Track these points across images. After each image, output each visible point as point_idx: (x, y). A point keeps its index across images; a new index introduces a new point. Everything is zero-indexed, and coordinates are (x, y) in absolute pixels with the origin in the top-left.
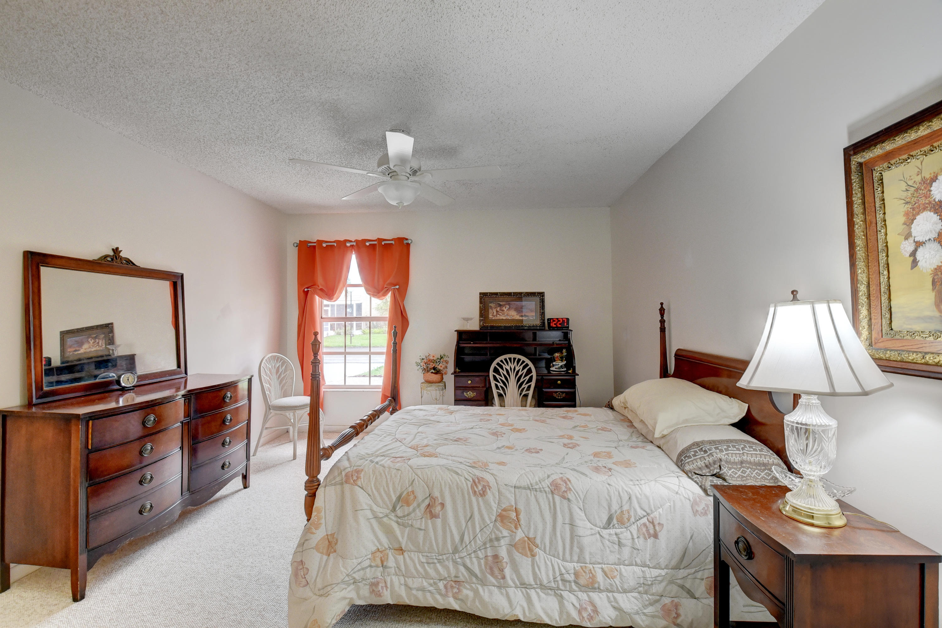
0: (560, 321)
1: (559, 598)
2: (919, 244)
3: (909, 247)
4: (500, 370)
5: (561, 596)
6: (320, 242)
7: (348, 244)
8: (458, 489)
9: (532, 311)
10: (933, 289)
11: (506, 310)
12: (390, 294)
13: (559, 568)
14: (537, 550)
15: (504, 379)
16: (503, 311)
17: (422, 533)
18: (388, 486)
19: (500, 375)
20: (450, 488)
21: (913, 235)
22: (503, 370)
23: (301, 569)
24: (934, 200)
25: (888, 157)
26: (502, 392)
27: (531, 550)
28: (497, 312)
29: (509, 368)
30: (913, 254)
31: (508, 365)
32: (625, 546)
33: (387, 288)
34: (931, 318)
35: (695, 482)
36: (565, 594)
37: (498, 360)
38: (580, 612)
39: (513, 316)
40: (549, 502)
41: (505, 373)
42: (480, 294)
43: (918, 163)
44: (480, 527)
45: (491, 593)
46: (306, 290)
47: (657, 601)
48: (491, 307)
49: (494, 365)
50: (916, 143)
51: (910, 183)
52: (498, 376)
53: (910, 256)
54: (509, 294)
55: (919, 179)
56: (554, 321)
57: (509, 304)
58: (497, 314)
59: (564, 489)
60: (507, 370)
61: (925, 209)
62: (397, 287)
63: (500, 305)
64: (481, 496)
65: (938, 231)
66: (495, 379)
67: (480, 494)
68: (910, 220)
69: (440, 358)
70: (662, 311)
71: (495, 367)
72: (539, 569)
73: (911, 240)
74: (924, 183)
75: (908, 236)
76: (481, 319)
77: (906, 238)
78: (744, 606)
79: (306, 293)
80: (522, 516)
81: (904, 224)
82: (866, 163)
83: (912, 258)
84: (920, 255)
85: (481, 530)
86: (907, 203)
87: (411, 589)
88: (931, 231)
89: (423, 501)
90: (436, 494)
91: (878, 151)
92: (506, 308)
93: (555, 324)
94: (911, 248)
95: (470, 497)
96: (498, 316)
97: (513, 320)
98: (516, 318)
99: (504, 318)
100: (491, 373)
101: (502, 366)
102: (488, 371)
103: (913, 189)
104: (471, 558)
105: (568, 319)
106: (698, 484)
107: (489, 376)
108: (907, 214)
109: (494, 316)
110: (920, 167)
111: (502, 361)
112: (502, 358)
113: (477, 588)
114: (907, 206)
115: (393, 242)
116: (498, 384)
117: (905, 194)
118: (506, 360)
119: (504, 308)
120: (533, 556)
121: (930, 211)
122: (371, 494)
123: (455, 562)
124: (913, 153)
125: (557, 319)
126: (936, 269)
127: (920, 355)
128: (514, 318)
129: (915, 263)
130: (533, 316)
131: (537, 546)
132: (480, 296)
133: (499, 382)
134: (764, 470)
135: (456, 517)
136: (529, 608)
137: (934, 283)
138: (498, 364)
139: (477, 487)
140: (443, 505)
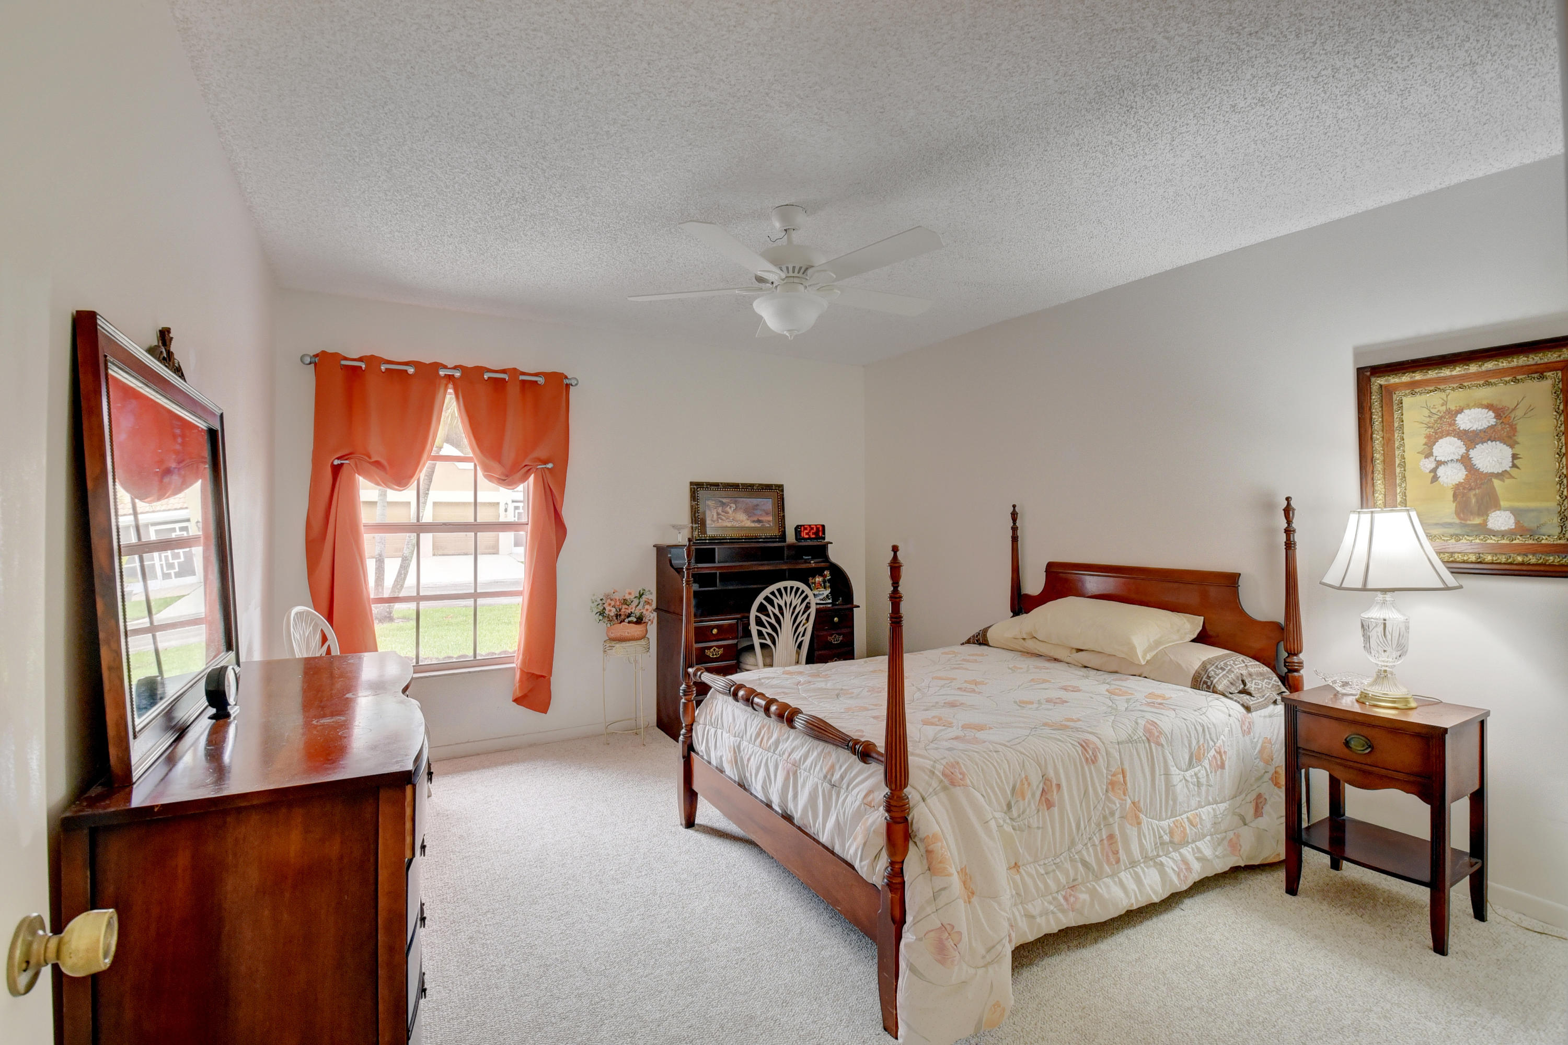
0: (812, 529)
1: (1158, 867)
2: (1439, 463)
3: (1429, 464)
4: (769, 607)
5: (1162, 864)
6: (372, 360)
7: (442, 373)
8: (1070, 760)
9: (767, 514)
10: (1454, 501)
11: (731, 512)
12: (532, 479)
13: (1158, 830)
14: (1141, 816)
15: (773, 621)
16: (727, 513)
17: (1040, 831)
18: (1000, 778)
19: (768, 616)
20: (1062, 761)
21: (1434, 454)
22: (774, 607)
23: (947, 939)
24: (1459, 428)
25: (1413, 385)
26: (769, 642)
27: (1137, 817)
28: (718, 514)
29: (783, 604)
30: (1434, 470)
31: (782, 598)
32: (1203, 785)
33: (529, 468)
34: (1450, 525)
35: (1236, 701)
36: (1163, 859)
37: (766, 592)
38: (1178, 875)
39: (742, 521)
40: (1147, 753)
41: (777, 611)
42: (691, 483)
43: (1443, 395)
44: (1094, 803)
45: (1108, 887)
46: (336, 462)
47: (1223, 839)
48: (708, 506)
49: (760, 599)
50: (1445, 380)
51: (1434, 411)
52: (764, 618)
53: (1430, 472)
54: (735, 486)
55: (1444, 408)
56: (805, 529)
57: (735, 503)
58: (718, 518)
59: (1156, 734)
60: (780, 607)
61: (1448, 434)
62: (550, 466)
63: (723, 504)
64: (1093, 763)
65: (1461, 454)
66: (759, 622)
67: (1092, 760)
68: (1431, 442)
69: (638, 595)
70: (1014, 516)
71: (761, 603)
72: (1145, 839)
73: (1432, 459)
74: (1449, 413)
75: (1429, 455)
76: (694, 525)
77: (1427, 457)
78: (1278, 818)
79: (336, 470)
80: (1128, 778)
81: (1425, 444)
82: (1386, 387)
83: (1432, 474)
84: (1441, 471)
85: (1095, 808)
86: (1429, 427)
87: (1033, 917)
88: (1454, 454)
89: (1038, 786)
90: (1051, 774)
91: (1406, 378)
92: (730, 507)
93: (807, 534)
94: (1433, 465)
95: (1083, 768)
96: (720, 521)
97: (742, 528)
98: (747, 525)
99: (729, 525)
100: (753, 612)
101: (773, 601)
102: (749, 611)
103: (1436, 416)
104: (1087, 849)
105: (823, 526)
106: (1239, 702)
107: (748, 618)
108: (1428, 437)
109: (714, 521)
110: (1445, 399)
111: (773, 593)
112: (774, 587)
113: (1094, 886)
114: (1429, 430)
115: (541, 380)
116: (764, 630)
117: (1428, 419)
118: (779, 590)
119: (728, 509)
120: (1139, 823)
121: (1454, 437)
122: (985, 794)
123: (1072, 860)
124: (1442, 387)
125: (810, 526)
126: (1457, 485)
127: (1447, 555)
128: (742, 524)
129: (1435, 478)
130: (769, 521)
131: (1140, 811)
132: (691, 489)
133: (765, 627)
134: (1264, 679)
135: (1071, 797)
136: (1140, 890)
137: (1455, 496)
138: (767, 599)
139: (1088, 753)
140: (1059, 786)
